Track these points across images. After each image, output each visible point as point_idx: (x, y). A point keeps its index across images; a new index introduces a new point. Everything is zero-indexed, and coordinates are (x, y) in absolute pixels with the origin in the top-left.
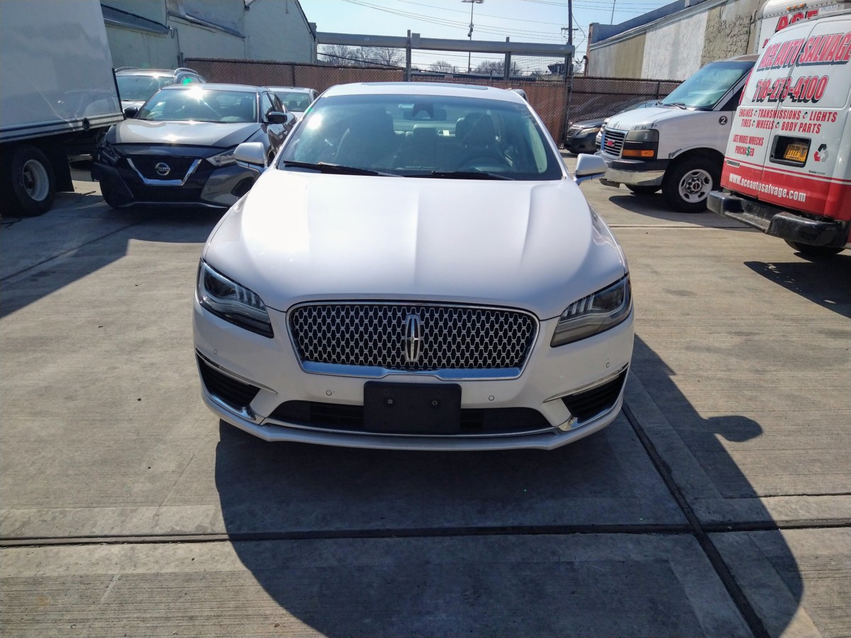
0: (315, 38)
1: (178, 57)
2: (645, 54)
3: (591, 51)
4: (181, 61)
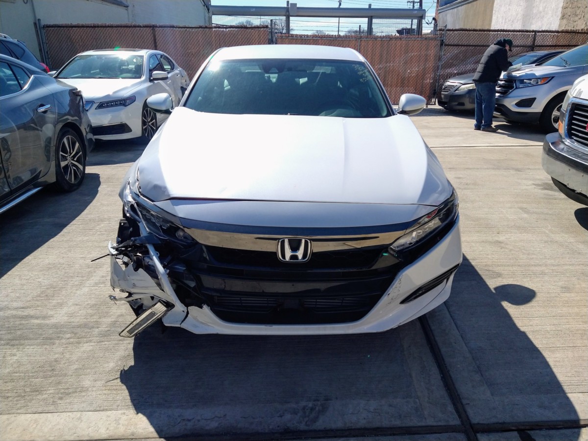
0: (208, 10)
1: (35, 24)
2: (494, 12)
3: (439, 13)
4: (38, 28)
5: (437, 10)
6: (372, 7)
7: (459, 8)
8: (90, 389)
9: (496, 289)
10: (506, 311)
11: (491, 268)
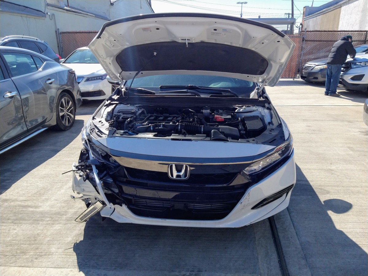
1: (56, 31)
2: (340, 19)
3: (305, 20)
4: (58, 34)
5: (303, 19)
6: (261, 17)
7: (318, 17)
8: (54, 253)
9: (324, 202)
10: (330, 217)
11: (323, 188)
